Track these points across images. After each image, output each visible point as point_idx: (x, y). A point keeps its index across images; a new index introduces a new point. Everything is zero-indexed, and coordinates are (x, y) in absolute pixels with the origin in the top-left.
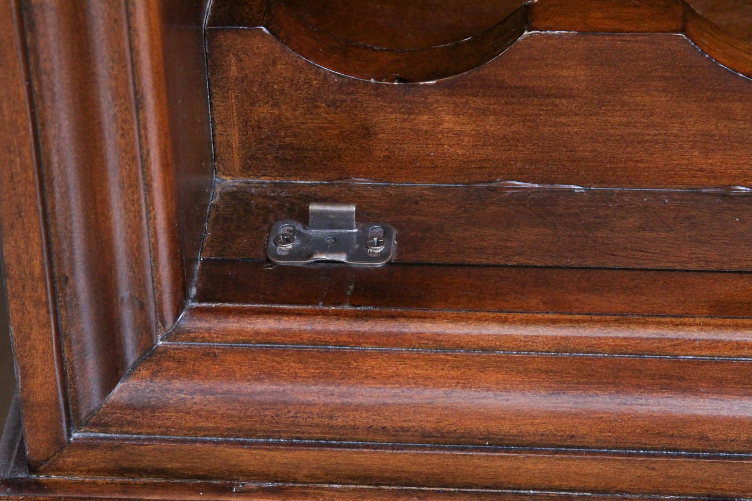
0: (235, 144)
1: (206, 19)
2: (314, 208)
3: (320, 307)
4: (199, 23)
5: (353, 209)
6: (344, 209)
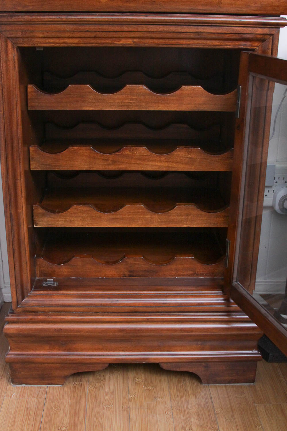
0: (39, 273)
1: (35, 257)
2: (48, 280)
3: (48, 290)
4: (34, 257)
5: (53, 280)
6: (51, 280)
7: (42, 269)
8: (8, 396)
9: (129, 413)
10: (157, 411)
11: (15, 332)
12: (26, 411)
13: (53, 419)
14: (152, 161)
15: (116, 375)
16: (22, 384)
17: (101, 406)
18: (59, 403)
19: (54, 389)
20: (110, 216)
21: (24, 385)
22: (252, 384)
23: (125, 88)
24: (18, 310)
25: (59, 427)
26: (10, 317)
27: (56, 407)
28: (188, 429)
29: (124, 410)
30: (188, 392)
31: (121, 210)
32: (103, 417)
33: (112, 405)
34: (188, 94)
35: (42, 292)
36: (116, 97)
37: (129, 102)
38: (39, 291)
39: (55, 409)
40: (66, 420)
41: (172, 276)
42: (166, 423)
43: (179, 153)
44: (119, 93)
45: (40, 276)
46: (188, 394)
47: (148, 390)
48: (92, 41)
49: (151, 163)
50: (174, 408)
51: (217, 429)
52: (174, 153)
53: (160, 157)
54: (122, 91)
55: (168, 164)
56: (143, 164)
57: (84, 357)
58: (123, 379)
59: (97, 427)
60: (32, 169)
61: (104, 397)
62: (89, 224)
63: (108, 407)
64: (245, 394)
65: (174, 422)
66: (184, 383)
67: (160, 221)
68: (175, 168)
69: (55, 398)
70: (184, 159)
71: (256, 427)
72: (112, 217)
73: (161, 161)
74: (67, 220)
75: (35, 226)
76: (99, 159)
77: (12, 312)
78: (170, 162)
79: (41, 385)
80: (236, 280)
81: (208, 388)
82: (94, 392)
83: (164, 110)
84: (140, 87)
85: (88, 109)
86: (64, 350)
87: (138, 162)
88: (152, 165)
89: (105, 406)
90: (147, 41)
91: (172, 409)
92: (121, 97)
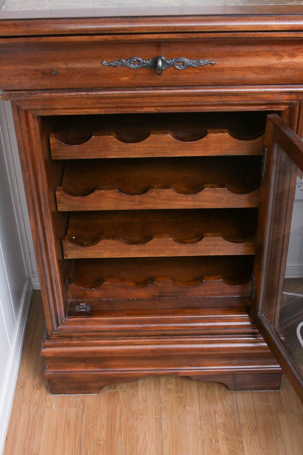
0: (71, 296)
1: (67, 282)
2: (80, 304)
5: (85, 304)
7: (74, 292)
8: (48, 408)
9: (161, 424)
10: (187, 422)
11: (52, 355)
12: (66, 425)
13: (91, 432)
14: (179, 201)
15: (148, 380)
16: (60, 394)
17: (135, 416)
18: (96, 414)
19: (90, 398)
20: (139, 248)
21: (62, 395)
22: (277, 390)
23: (149, 137)
24: (53, 335)
25: (97, 441)
26: (47, 343)
27: (94, 418)
28: (215, 442)
29: (156, 421)
30: (216, 400)
31: (149, 242)
32: (137, 429)
33: (146, 416)
34: (215, 141)
35: (76, 319)
36: (141, 145)
37: (154, 150)
38: (72, 318)
39: (93, 421)
40: (104, 433)
41: (201, 296)
42: (195, 435)
43: (206, 193)
44: (144, 142)
45: (73, 298)
46: (215, 402)
47: (179, 397)
48: (114, 110)
49: (177, 203)
50: (203, 418)
51: (241, 442)
52: (200, 193)
53: (187, 197)
54: (146, 140)
55: (195, 202)
56: (170, 204)
57: (117, 372)
58: (155, 384)
59: (132, 440)
60: (60, 210)
61: (138, 406)
62: (118, 255)
63: (142, 417)
64: (269, 402)
65: (201, 434)
66: (212, 389)
67: (188, 251)
68: (202, 206)
69: (92, 409)
70: (211, 198)
71: (277, 440)
72: (141, 248)
73: (188, 201)
74: (96, 252)
75: (65, 258)
76: (126, 200)
77: (48, 337)
78: (197, 201)
79: (78, 394)
80: (260, 312)
81: (235, 394)
82: (128, 401)
83: (190, 155)
84: (164, 136)
85: (112, 157)
86: (99, 367)
87: (165, 202)
88: (179, 204)
89: (138, 417)
90: (170, 108)
91: (201, 419)
92: (145, 146)
